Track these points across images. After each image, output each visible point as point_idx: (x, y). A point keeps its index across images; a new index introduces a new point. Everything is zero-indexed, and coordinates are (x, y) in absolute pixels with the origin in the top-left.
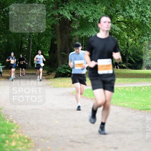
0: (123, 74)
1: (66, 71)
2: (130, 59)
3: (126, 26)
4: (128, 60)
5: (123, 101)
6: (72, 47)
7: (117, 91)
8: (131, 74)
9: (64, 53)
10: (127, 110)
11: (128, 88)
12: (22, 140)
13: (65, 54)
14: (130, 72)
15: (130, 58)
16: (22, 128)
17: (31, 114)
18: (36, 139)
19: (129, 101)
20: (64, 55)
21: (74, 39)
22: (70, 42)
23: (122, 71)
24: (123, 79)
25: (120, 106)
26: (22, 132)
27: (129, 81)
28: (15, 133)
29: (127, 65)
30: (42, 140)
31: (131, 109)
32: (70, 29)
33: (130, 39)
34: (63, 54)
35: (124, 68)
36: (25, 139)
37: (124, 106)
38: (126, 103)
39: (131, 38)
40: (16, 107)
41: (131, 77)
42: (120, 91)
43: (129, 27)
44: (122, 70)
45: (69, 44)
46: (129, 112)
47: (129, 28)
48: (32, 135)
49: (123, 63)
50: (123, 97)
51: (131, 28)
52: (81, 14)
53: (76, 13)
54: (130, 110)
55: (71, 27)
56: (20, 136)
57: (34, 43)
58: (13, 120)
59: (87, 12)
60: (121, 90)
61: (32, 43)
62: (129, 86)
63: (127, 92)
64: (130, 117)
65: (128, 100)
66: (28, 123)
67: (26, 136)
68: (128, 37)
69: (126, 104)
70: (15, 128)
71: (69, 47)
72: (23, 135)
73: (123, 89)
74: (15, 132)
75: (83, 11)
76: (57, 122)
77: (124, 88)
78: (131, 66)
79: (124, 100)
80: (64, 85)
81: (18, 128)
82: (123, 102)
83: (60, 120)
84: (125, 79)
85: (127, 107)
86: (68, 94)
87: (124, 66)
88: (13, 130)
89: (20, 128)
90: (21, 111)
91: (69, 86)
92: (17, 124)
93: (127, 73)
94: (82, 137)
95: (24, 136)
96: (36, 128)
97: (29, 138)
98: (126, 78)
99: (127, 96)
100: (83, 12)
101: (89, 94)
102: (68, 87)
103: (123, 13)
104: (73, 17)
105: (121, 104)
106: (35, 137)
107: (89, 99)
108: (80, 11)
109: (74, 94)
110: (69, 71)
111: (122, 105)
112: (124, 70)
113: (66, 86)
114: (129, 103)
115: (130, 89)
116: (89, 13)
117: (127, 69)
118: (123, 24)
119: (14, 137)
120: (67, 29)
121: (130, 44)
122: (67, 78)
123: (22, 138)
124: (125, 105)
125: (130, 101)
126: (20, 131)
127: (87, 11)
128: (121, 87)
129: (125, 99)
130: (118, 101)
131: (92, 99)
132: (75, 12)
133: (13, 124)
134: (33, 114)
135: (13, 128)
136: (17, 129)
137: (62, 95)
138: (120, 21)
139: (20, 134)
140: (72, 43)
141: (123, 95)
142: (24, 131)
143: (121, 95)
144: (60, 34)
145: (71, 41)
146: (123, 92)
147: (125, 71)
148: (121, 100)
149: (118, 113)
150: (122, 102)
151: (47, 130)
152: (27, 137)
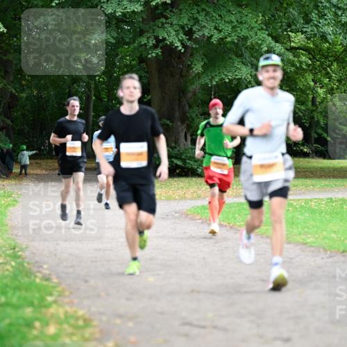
0: (304, 168)
1: (173, 162)
2: (320, 135)
3: (310, 59)
4: (316, 136)
5: (303, 232)
6: (187, 108)
7: (290, 209)
8: (322, 169)
9: (168, 122)
10: (313, 252)
11: (315, 202)
12: (72, 321)
13: (170, 124)
14: (320, 165)
15: (320, 131)
16: (71, 293)
17: (92, 261)
18: (104, 318)
19: (317, 232)
20: (168, 125)
21: (191, 90)
22: (181, 95)
23: (301, 163)
24: (303, 180)
25: (297, 244)
26: (71, 304)
27: (319, 186)
28: (54, 306)
29: (314, 148)
30: (118, 321)
31: (322, 250)
32: (181, 66)
33: (319, 89)
34: (165, 124)
35: (306, 155)
36: (77, 319)
37: (306, 244)
38: (309, 236)
39: (321, 88)
40: (57, 244)
41: (321, 177)
42: (296, 208)
43: (318, 61)
44: (301, 159)
45: (180, 101)
46: (317, 256)
47: (318, 63)
48: (93, 309)
49: (303, 145)
50: (304, 222)
51: (322, 64)
52: (206, 34)
53: (195, 32)
54: (319, 252)
55: (184, 61)
56: (66, 313)
57: (99, 98)
58: (50, 275)
59: (221, 27)
60: (298, 206)
61: (94, 98)
62: (317, 197)
63: (313, 211)
64: (320, 267)
65: (315, 229)
66: (86, 281)
67: (81, 313)
68: (315, 83)
69: (309, 238)
70: (56, 293)
71: (179, 108)
72: (74, 309)
73: (303, 204)
74: (55, 302)
75: (211, 25)
76: (151, 279)
77: (307, 202)
78: (322, 151)
79: (306, 230)
80: (168, 194)
81: (61, 295)
82: (304, 234)
83: (158, 275)
84: (308, 182)
85: (313, 246)
86: (177, 215)
87: (306, 150)
88: (50, 299)
89: (67, 293)
90: (71, 254)
91: (179, 196)
92: (59, 284)
93: (314, 168)
94: (210, 315)
95: (75, 312)
96: (103, 294)
97: (87, 316)
98: (312, 177)
99: (313, 220)
100: (212, 28)
101: (225, 216)
102: (176, 199)
103: (304, 27)
104: (189, 39)
105: (298, 239)
106: (101, 313)
107: (226, 226)
108: (205, 26)
109: (190, 216)
110: (179, 163)
111: (301, 241)
112: (307, 159)
113: (173, 196)
114: (317, 236)
115: (319, 204)
116: (226, 29)
117: (313, 158)
118: (302, 54)
119: (52, 316)
120: (173, 67)
121: (318, 100)
122: (175, 179)
123: (72, 317)
124: (308, 240)
125: (319, 232)
126: (66, 300)
127: (220, 25)
128: (299, 200)
129: (308, 227)
130: (293, 232)
131: (231, 228)
132: (194, 29)
133: (51, 284)
134: (96, 261)
135: (51, 294)
136: (59, 296)
137: (163, 218)
138: (296, 48)
139: (68, 308)
140: (185, 97)
141: (303, 218)
142: (76, 301)
143: (298, 218)
144: (159, 77)
145: (184, 94)
146: (303, 211)
147: (308, 162)
148: (300, 229)
149: (292, 259)
150: (300, 234)
151: (128, 299)
152: (83, 315)
